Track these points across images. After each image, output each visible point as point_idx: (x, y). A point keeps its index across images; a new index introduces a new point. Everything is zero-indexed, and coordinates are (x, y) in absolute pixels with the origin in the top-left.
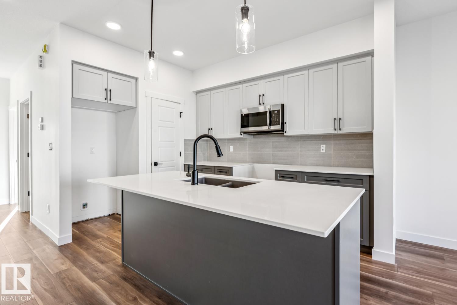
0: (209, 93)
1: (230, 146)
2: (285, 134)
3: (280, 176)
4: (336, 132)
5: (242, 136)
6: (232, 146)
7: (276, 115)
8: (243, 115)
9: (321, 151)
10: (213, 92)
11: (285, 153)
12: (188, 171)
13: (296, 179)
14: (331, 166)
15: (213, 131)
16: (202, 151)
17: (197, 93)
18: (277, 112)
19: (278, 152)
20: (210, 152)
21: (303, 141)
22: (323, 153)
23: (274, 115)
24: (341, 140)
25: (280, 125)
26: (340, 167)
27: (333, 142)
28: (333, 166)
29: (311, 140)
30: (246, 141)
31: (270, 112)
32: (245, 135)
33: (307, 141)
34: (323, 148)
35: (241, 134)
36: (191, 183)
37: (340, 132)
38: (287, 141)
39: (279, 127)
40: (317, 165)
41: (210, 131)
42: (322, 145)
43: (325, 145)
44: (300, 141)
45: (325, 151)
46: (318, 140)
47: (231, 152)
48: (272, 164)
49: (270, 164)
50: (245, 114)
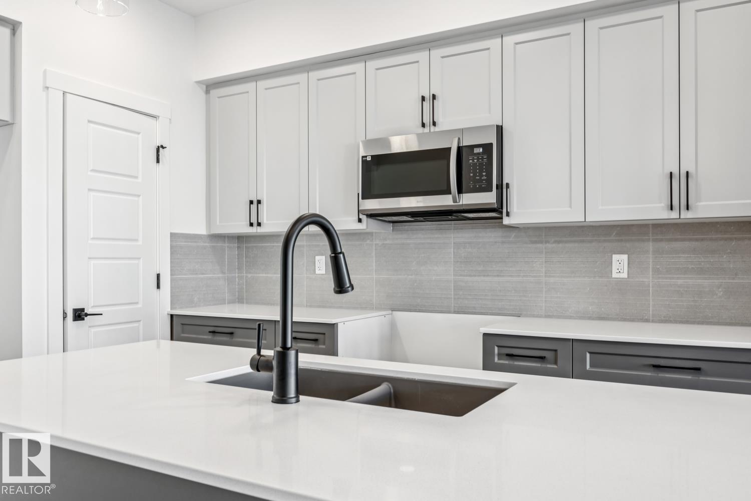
0: (250, 86)
1: (317, 258)
2: (506, 221)
3: (499, 354)
4: (674, 215)
5: (362, 226)
6: (323, 257)
7: (478, 159)
8: (369, 159)
9: (615, 275)
10: (263, 84)
11: (496, 279)
12: (256, 346)
13: (556, 363)
14: (647, 321)
15: (264, 208)
16: (223, 273)
17: (211, 86)
18: (481, 150)
19: (475, 276)
20: (249, 275)
21: (555, 242)
22: (620, 281)
23: (473, 160)
24: (676, 240)
25: (491, 191)
26: (676, 322)
28: (653, 321)
29: (583, 241)
30: (368, 242)
31: (460, 149)
32: (371, 221)
33: (566, 242)
34: (620, 265)
35: (360, 220)
36: (271, 394)
37: (687, 215)
38: (503, 242)
39: (488, 198)
40: (601, 318)
41: (254, 207)
42: (615, 257)
43: (625, 257)
44: (547, 242)
45: (625, 275)
46: (605, 241)
47: (319, 274)
48: (455, 312)
49: (449, 312)
50: (372, 156)
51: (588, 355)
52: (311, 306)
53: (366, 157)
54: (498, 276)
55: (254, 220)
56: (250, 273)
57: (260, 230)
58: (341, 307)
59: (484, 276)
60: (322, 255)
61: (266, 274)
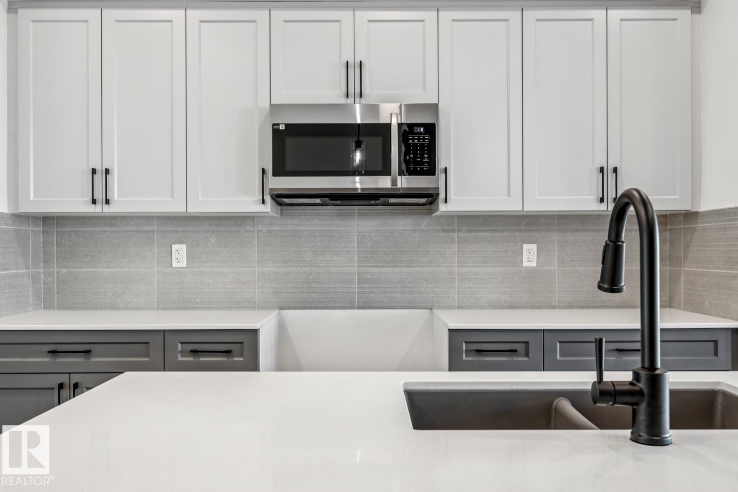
1: (175, 247)
2: (443, 208)
3: (467, 351)
5: (263, 209)
6: (185, 246)
7: (419, 139)
8: (282, 127)
9: (525, 264)
10: (113, 14)
11: (406, 270)
13: (527, 355)
14: (553, 307)
15: (115, 180)
16: (27, 267)
17: (18, 3)
18: (422, 129)
19: (382, 267)
20: (64, 271)
21: (468, 231)
22: (530, 270)
23: (413, 139)
24: (578, 230)
25: (434, 174)
26: (579, 307)
27: (555, 237)
28: (559, 308)
29: (494, 231)
30: (248, 227)
31: (401, 127)
33: (479, 231)
34: (530, 255)
35: (263, 202)
38: (414, 231)
39: (431, 183)
40: (512, 307)
41: (99, 178)
42: (526, 247)
43: (534, 246)
44: (459, 231)
45: (534, 264)
46: (515, 231)
47: (177, 268)
48: (359, 308)
49: (352, 308)
50: (286, 125)
51: (558, 344)
52: (164, 309)
53: (278, 125)
54: (408, 267)
55: (99, 196)
56: (65, 267)
57: (107, 209)
58: (210, 308)
59: (392, 267)
60: (182, 243)
61: (92, 267)
